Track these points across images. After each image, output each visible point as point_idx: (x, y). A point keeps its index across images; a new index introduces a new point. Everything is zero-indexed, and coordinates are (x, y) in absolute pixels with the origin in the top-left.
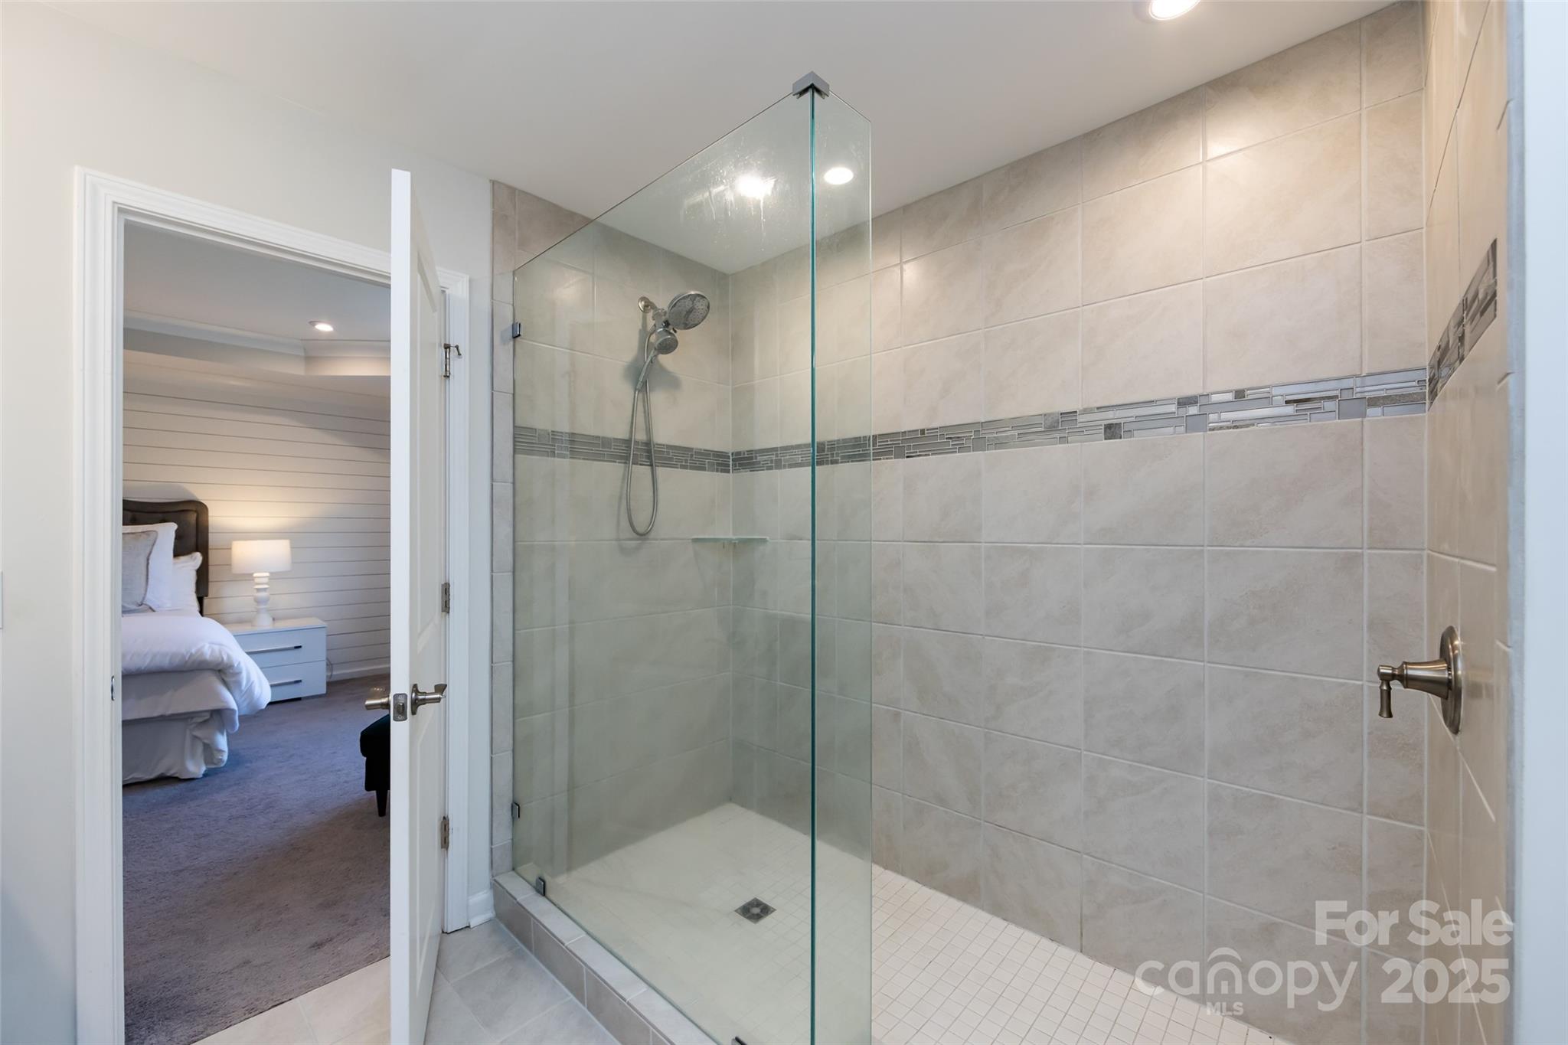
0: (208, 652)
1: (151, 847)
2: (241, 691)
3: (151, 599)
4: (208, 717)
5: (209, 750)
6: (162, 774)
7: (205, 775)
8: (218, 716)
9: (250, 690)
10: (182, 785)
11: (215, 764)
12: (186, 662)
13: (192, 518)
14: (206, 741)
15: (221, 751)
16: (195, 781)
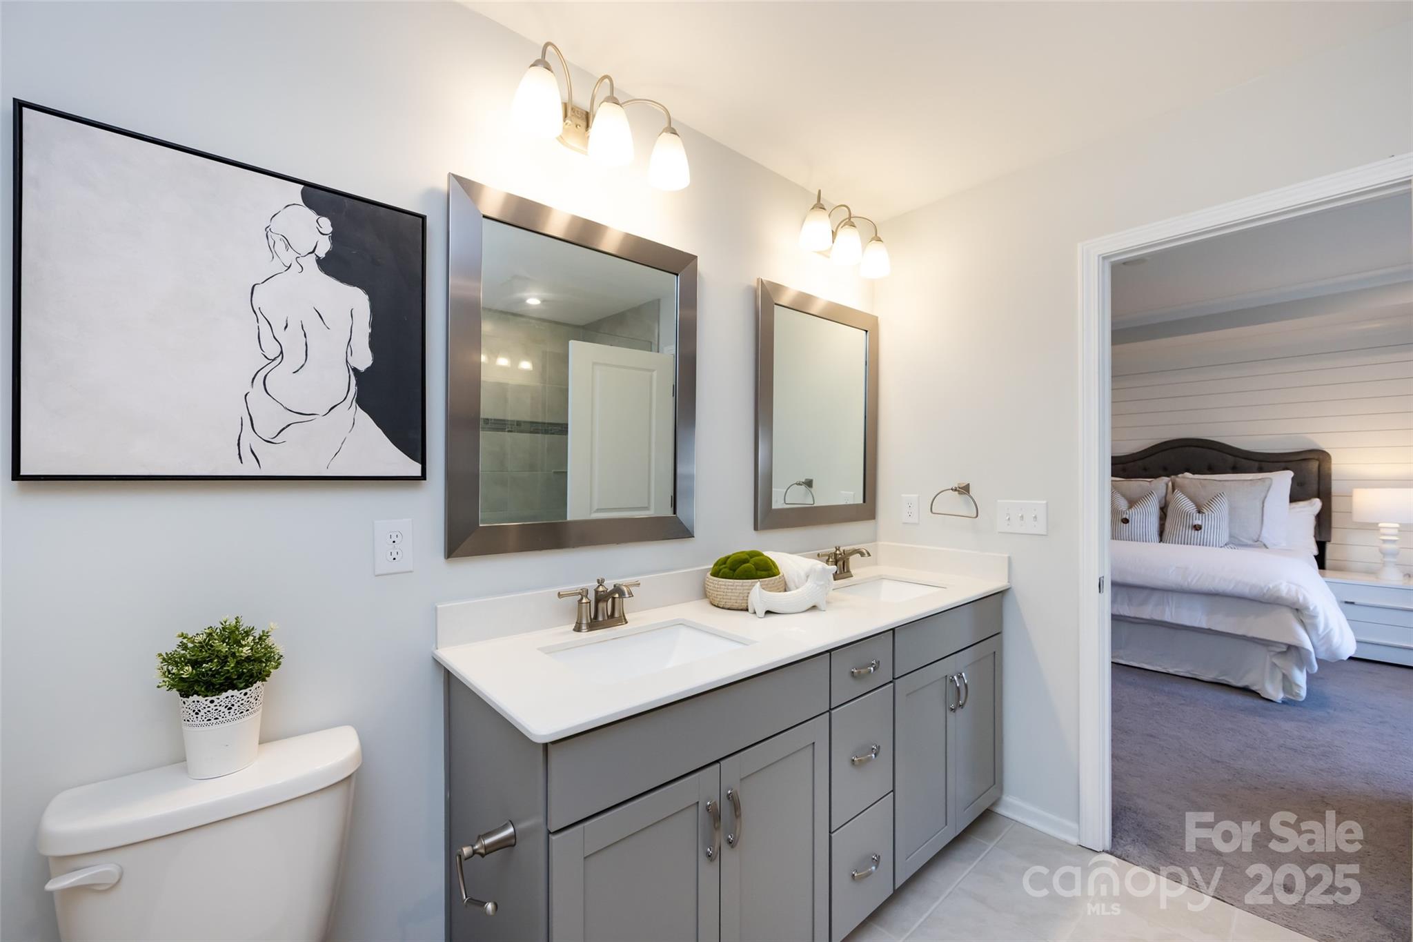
0: (1285, 589)
1: (1209, 734)
2: (1318, 635)
3: (1266, 536)
4: (1285, 650)
5: (1287, 682)
6: (1247, 686)
7: (1284, 702)
8: (1293, 651)
9: (1327, 638)
10: (1261, 702)
11: (1294, 696)
12: (1264, 594)
13: (1314, 466)
14: (1284, 671)
15: (1299, 686)
16: (1272, 703)
